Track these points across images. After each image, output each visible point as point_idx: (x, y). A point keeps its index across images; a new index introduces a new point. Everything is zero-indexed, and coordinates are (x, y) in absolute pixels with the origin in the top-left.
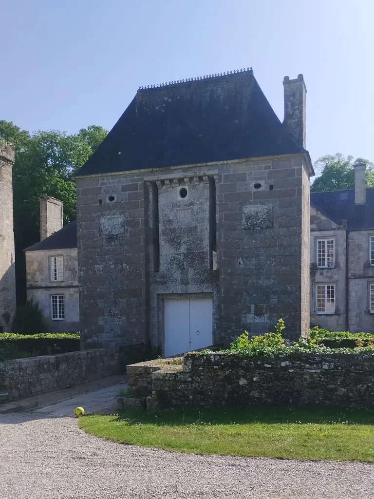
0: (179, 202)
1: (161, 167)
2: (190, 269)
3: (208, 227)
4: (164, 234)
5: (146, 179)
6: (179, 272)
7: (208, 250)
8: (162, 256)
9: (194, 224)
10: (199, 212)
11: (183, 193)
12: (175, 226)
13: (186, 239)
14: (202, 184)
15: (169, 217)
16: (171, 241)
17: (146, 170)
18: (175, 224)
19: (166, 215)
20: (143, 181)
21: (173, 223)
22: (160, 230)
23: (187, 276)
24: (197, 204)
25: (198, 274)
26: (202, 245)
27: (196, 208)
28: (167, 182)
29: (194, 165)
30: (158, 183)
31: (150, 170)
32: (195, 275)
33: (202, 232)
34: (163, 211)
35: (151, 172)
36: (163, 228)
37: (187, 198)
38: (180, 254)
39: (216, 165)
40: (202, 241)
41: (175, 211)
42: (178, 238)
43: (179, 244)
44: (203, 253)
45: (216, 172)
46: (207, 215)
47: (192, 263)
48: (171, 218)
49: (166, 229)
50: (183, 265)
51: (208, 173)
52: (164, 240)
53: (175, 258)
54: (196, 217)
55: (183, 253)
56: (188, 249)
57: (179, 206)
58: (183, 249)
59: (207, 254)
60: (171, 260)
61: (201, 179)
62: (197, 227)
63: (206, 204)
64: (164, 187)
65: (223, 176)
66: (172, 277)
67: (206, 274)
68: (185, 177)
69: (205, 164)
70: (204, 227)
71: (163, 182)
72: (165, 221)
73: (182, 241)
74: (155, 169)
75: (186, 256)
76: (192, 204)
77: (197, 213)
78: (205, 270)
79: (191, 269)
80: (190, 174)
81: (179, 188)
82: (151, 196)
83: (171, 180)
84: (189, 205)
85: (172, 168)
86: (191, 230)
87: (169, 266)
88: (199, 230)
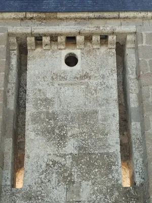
0: (64, 72)
1: (41, 12)
2: (84, 183)
3: (117, 112)
4: (35, 120)
5: (11, 29)
6: (62, 188)
7: (119, 150)
8: (28, 157)
9: (90, 107)
10: (100, 89)
11: (71, 61)
12: (56, 108)
13: (76, 130)
14: (103, 49)
15: (45, 95)
16: (48, 133)
17: (13, 15)
18: (56, 106)
19: (40, 90)
20: (6, 32)
21: (53, 104)
22: (28, 114)
23: (78, 195)
24: (95, 77)
25: (101, 192)
26: (106, 140)
27: (93, 83)
28: (46, 40)
29: (97, 14)
30: (31, 40)
31: (21, 15)
32: (93, 194)
33: (105, 120)
34: (35, 84)
35: (22, 19)
36: (34, 111)
37: (78, 67)
38: (65, 155)
39: (135, 18)
40: (107, 135)
41: (56, 85)
42: (61, 128)
43: (63, 137)
44: (108, 155)
45: (132, 28)
46: (114, 93)
47: (89, 172)
48: (49, 96)
49: (40, 113)
50: (71, 175)
51: (119, 29)
52: (34, 130)
53: (54, 163)
54: (95, 96)
55: (71, 154)
56: (80, 148)
57: (64, 78)
58: (71, 147)
59: (116, 156)
60: (47, 165)
61: (104, 38)
62: (96, 112)
63: (110, 77)
64: (39, 50)
65: (144, 35)
66: (47, 196)
67: (117, 194)
68: (80, 33)
69: (115, 14)
70: (110, 113)
71: (39, 39)
72: (37, 100)
73: (69, 134)
74: (29, 15)
75: (76, 159)
76: (86, 76)
77: (95, 91)
78: (113, 185)
79: (86, 182)
80: (88, 28)
81: (65, 53)
82: (14, 61)
83: (54, 38)
84: (82, 78)
85: (60, 15)
86: (86, 117)
87: (43, 176)
88: (100, 117)
